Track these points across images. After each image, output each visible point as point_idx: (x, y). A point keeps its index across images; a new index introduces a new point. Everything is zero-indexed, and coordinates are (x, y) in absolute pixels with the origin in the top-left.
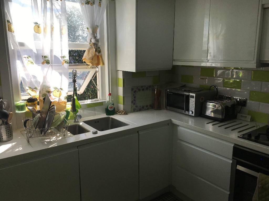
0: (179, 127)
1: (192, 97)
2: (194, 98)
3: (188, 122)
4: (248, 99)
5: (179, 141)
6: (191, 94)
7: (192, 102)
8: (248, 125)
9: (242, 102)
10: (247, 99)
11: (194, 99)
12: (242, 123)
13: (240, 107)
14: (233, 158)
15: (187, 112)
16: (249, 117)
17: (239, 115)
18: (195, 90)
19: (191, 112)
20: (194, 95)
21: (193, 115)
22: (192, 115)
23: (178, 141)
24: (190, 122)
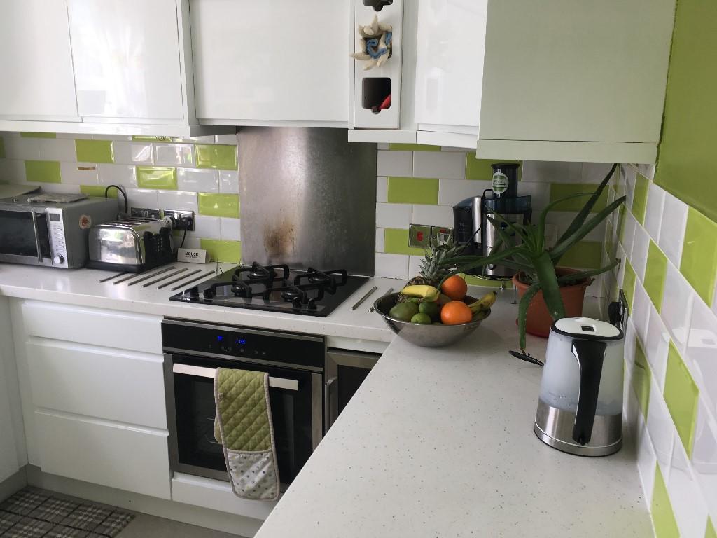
0: (25, 303)
1: (56, 218)
2: (59, 220)
3: (53, 287)
4: (196, 212)
5: (30, 342)
6: (51, 210)
7: (57, 231)
8: (200, 271)
9: (184, 220)
10: (193, 214)
11: (60, 224)
12: (187, 269)
13: (182, 233)
14: (164, 351)
15: (46, 261)
16: (202, 254)
17: (181, 252)
18: (63, 200)
19: (57, 260)
20: (59, 211)
21: (66, 265)
22: (61, 266)
23: (27, 343)
24: (60, 286)
